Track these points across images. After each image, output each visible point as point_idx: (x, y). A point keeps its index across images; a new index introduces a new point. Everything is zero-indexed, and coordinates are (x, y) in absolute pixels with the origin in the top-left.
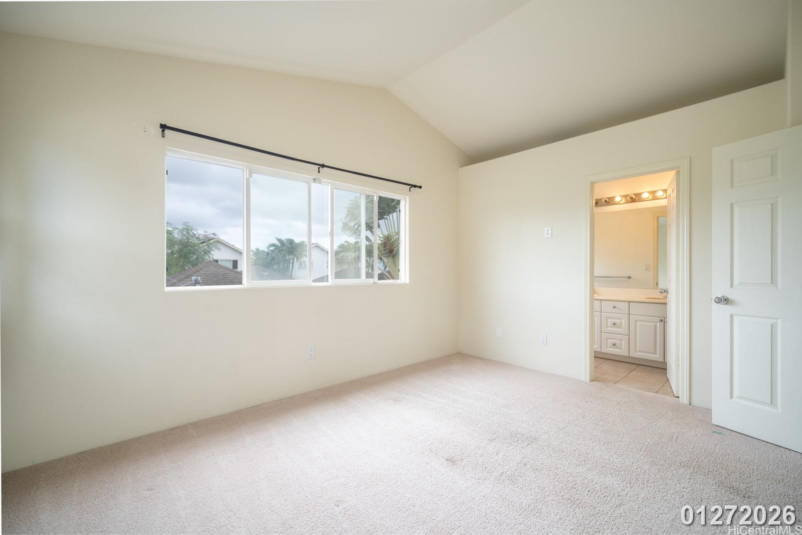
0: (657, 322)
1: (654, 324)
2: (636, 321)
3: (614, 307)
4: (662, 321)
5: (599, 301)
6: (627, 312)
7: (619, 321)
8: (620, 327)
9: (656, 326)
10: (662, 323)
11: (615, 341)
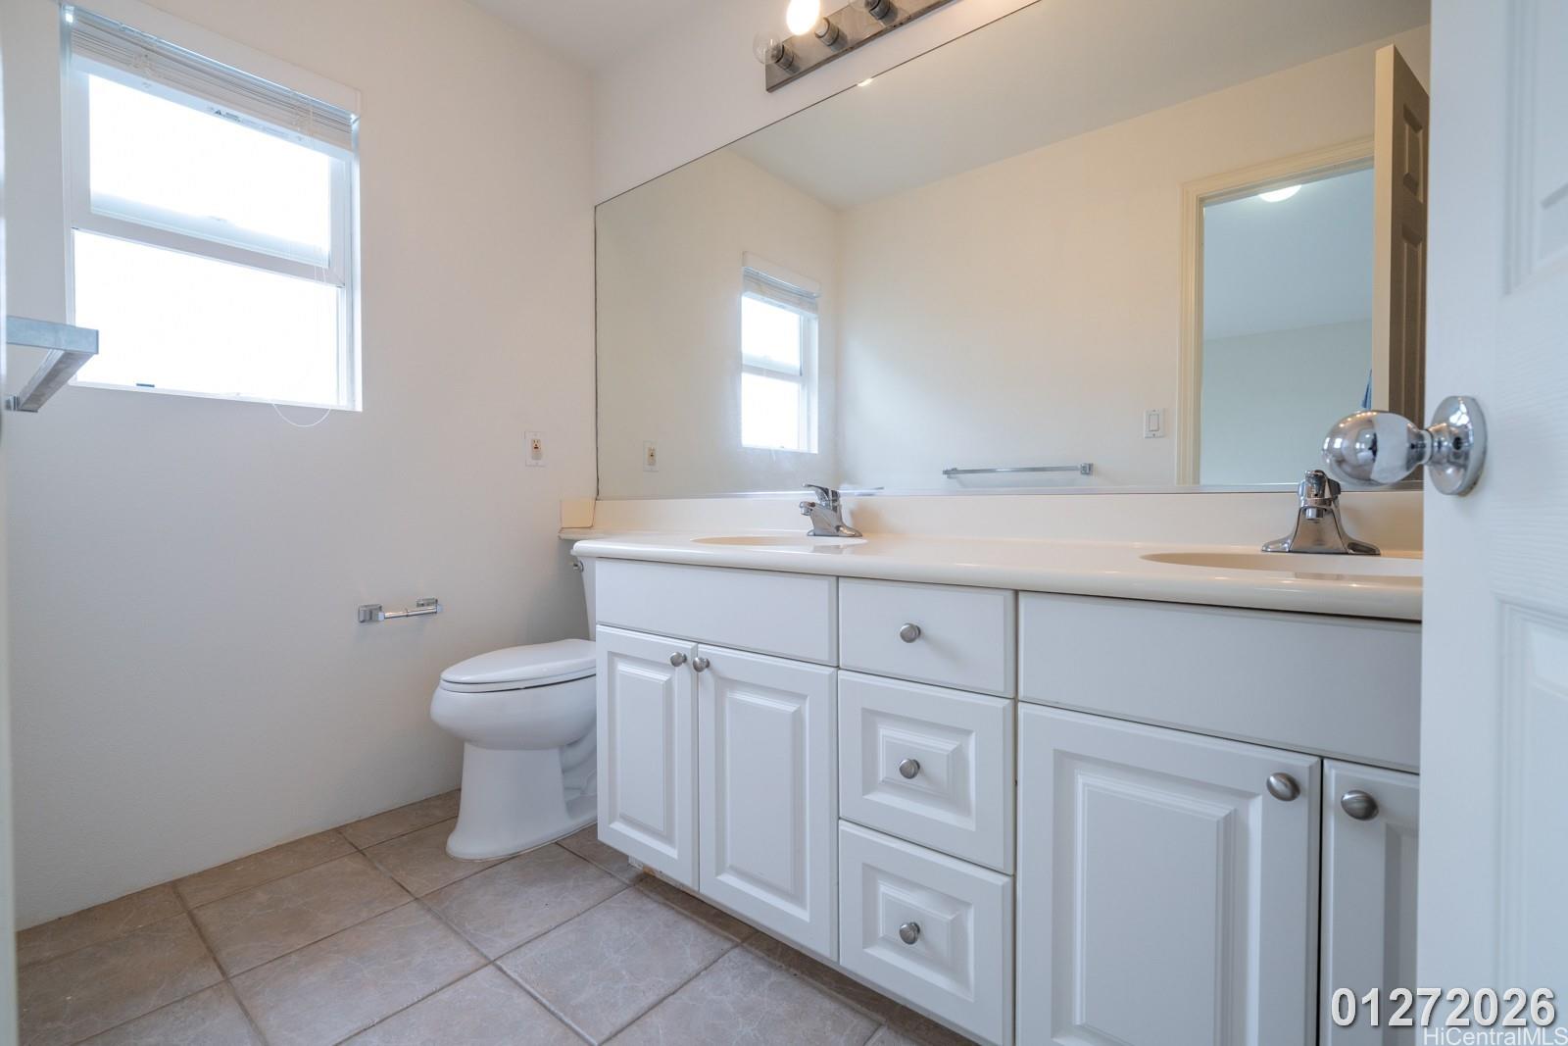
0: (1252, 795)
1: (1216, 809)
2: (1065, 762)
3: (913, 634)
4: (1294, 788)
5: (823, 587)
6: (999, 682)
7: (945, 745)
8: (952, 796)
9: (1231, 831)
10: (1301, 807)
11: (916, 902)
